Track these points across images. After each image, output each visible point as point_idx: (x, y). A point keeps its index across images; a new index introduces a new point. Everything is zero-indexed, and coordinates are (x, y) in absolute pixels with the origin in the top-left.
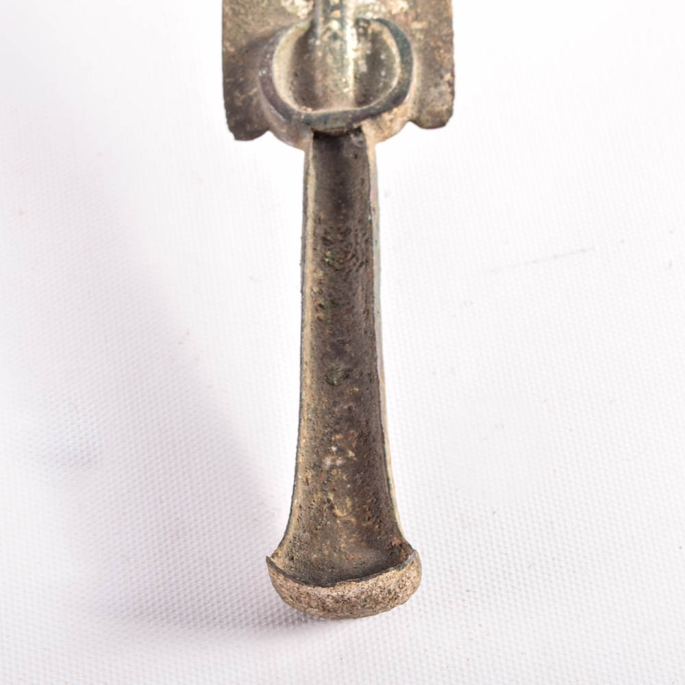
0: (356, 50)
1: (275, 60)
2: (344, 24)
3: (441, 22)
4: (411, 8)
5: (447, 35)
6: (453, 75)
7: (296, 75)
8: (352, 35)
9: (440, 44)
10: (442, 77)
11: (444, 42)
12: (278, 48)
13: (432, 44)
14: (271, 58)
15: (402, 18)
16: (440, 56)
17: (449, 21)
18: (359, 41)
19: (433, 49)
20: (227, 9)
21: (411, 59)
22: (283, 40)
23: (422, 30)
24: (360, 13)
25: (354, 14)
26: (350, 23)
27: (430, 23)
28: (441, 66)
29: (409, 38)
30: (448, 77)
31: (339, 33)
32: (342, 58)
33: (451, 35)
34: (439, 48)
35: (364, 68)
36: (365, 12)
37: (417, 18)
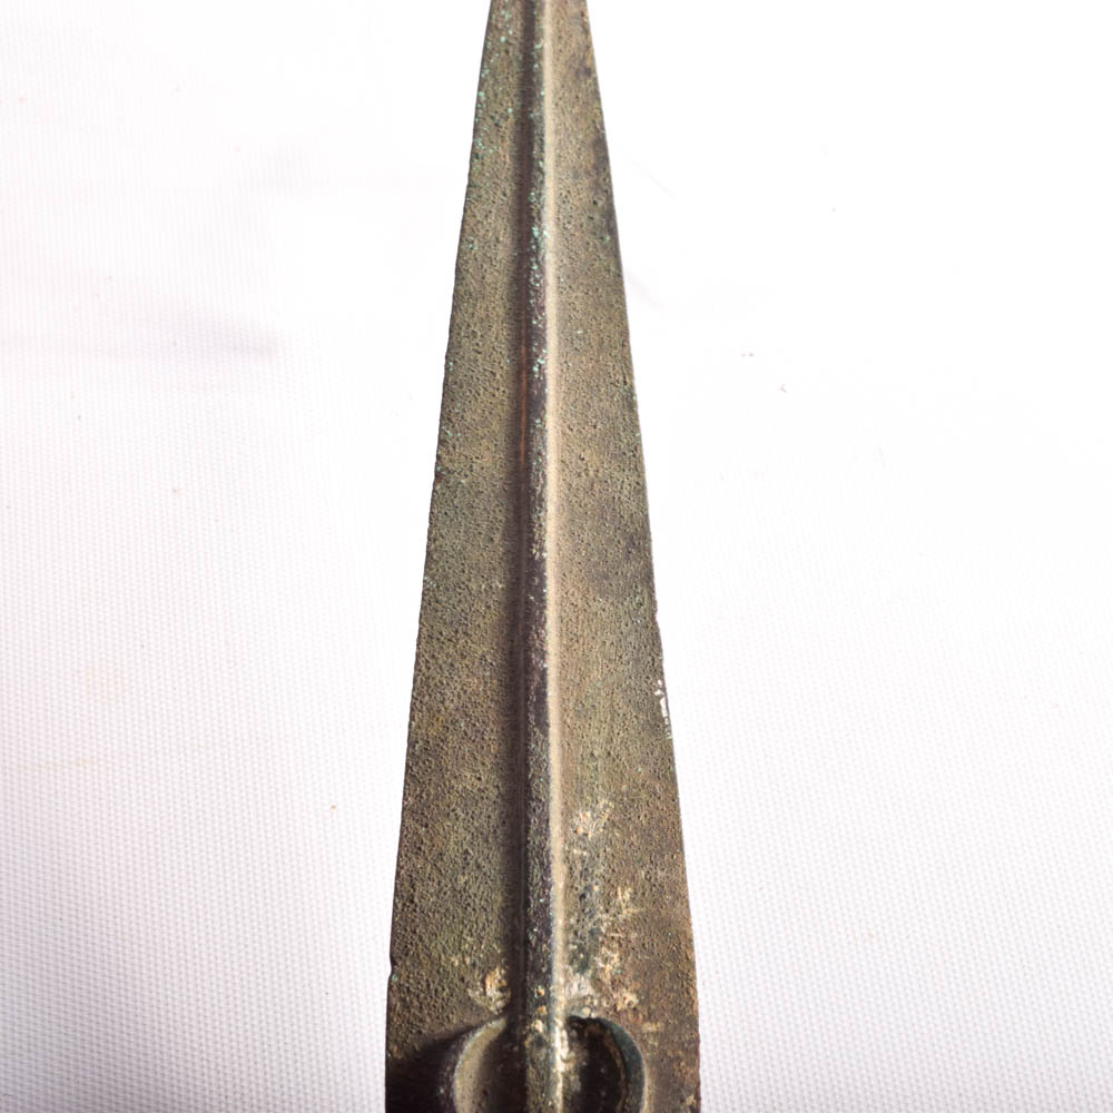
0: (565, 1061)
1: (456, 1074)
2: (552, 1024)
3: (681, 1022)
4: (641, 1002)
5: (690, 1042)
6: (698, 1098)
7: (485, 1093)
8: (562, 1039)
9: (681, 1053)
10: (683, 1101)
11: (686, 1051)
12: (462, 1057)
13: (669, 1053)
14: (453, 1071)
15: (630, 1016)
16: (680, 1071)
17: (693, 1022)
18: (571, 1048)
19: (671, 1061)
20: (394, 1000)
21: (642, 1076)
22: (468, 1046)
23: (655, 1034)
24: (573, 1009)
25: (566, 1011)
26: (560, 1023)
27: (667, 1023)
28: (682, 1085)
29: (638, 1046)
30: (690, 1100)
31: (545, 1037)
32: (549, 1073)
33: (697, 1041)
34: (679, 1059)
35: (577, 1087)
36: (580, 1009)
37: (650, 1018)
